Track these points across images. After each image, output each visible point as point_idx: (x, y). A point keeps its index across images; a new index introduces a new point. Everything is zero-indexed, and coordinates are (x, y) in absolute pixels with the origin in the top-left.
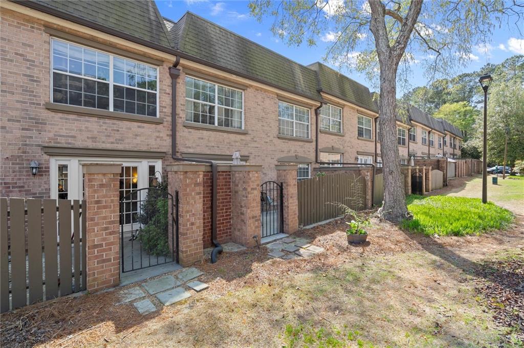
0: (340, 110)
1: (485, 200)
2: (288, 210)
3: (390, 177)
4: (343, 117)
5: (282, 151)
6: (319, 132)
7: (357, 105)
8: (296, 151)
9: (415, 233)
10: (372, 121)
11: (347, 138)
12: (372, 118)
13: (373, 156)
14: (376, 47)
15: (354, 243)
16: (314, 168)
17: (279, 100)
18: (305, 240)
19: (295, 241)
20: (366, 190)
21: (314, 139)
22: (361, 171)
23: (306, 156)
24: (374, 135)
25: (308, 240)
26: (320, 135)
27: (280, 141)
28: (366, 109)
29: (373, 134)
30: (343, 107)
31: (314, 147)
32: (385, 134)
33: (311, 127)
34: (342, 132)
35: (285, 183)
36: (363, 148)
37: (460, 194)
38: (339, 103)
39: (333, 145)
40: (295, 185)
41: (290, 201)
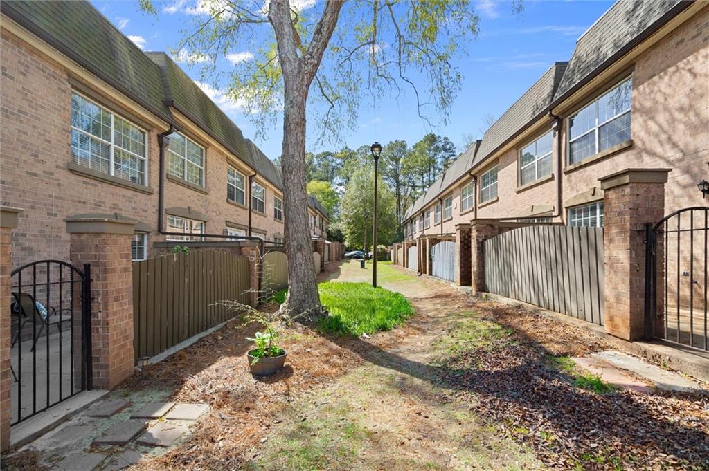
0: (202, 150)
1: (375, 285)
2: (106, 330)
3: (299, 255)
4: (206, 162)
5: (80, 202)
6: (165, 178)
7: (228, 149)
8: (114, 206)
9: (340, 336)
10: (246, 179)
11: (212, 196)
12: (246, 176)
13: (246, 231)
14: (279, 49)
15: (266, 375)
16: (155, 243)
17: (73, 87)
18: (156, 395)
19: (130, 405)
20: (250, 277)
21: (156, 189)
22: (243, 249)
23: (138, 218)
24: (248, 201)
25: (163, 393)
26: (166, 183)
27: (73, 178)
28: (240, 159)
29: (246, 198)
30: (205, 145)
31: (156, 203)
32: (291, 187)
33: (149, 166)
34: (204, 187)
35: (97, 264)
36: (234, 217)
37: (340, 279)
38: (199, 137)
39: (190, 206)
40: (126, 269)
41: (114, 307)
